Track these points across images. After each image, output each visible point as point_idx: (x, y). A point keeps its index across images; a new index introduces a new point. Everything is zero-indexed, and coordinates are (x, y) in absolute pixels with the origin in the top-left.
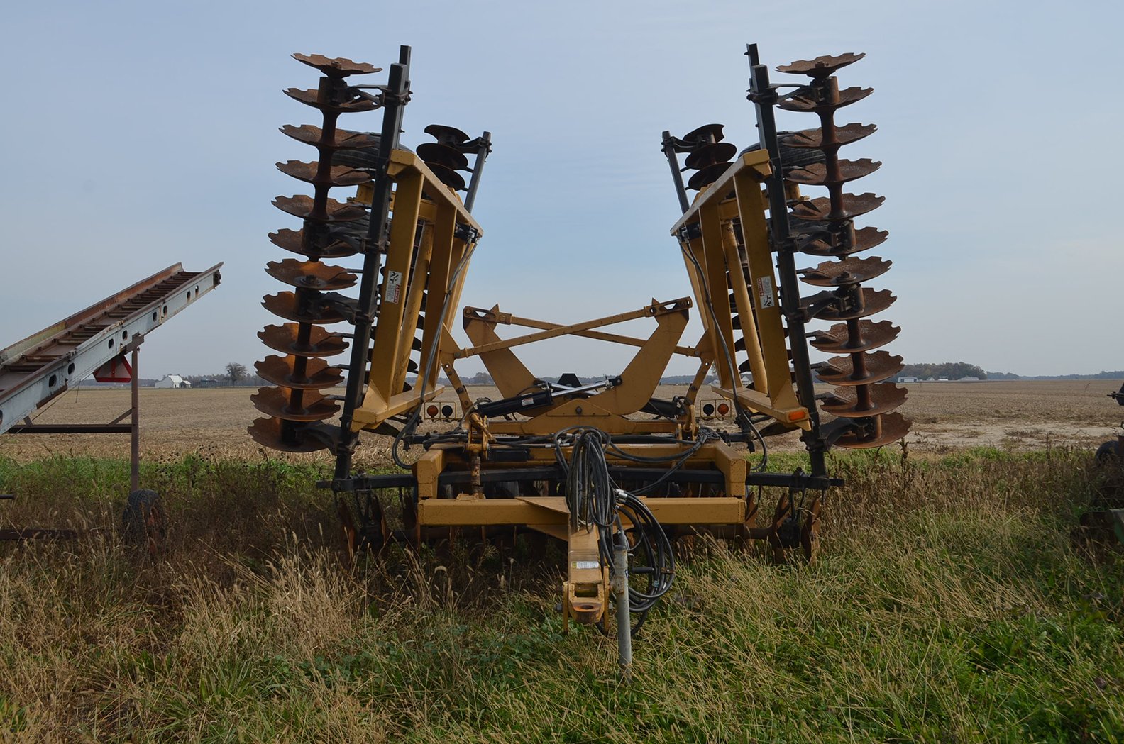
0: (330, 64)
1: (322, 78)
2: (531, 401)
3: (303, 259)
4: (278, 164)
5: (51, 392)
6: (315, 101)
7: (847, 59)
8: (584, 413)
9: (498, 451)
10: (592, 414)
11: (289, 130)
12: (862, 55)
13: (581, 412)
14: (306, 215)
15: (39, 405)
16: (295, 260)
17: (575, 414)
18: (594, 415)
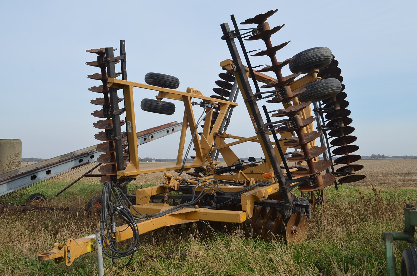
0: (99, 51)
1: (98, 56)
2: (234, 168)
3: (104, 119)
4: (89, 89)
5: (80, 164)
6: (97, 65)
7: (271, 13)
8: (254, 172)
9: (181, 187)
10: (256, 173)
11: (90, 77)
12: (277, 10)
13: (252, 172)
14: (103, 104)
15: (72, 168)
16: (101, 120)
17: (250, 173)
18: (257, 173)
